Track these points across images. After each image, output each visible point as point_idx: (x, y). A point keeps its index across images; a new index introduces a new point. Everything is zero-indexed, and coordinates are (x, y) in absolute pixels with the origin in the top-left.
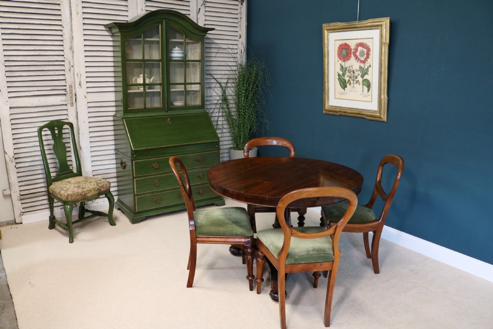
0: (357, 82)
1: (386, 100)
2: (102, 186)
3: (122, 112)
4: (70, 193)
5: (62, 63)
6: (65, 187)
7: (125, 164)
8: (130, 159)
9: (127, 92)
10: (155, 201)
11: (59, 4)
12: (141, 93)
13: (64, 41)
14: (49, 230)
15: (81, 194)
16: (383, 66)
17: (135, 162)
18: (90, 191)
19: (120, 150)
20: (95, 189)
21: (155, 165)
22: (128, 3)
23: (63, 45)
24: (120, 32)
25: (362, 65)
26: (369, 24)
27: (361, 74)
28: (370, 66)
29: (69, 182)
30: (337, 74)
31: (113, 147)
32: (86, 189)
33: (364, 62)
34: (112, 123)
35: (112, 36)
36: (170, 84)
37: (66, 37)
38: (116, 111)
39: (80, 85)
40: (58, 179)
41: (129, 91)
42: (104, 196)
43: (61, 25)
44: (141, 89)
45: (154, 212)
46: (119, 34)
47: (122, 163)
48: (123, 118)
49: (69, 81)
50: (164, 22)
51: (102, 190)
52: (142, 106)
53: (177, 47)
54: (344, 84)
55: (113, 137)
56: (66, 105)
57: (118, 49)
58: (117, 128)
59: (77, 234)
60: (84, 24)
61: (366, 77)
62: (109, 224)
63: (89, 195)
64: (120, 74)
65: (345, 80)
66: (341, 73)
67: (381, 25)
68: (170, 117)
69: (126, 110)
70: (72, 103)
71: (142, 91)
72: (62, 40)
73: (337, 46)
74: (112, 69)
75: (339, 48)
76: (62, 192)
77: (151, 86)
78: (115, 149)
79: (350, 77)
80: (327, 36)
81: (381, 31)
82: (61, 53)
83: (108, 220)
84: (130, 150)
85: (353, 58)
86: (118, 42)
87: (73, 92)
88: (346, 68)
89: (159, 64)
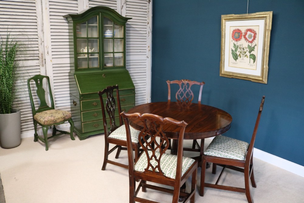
0: (246, 56)
1: (267, 69)
2: (66, 116)
3: (74, 71)
4: (46, 120)
5: (37, 40)
6: (43, 116)
7: (76, 103)
8: (79, 100)
9: (77, 58)
10: (95, 126)
11: (35, 3)
12: (86, 58)
13: (38, 26)
14: (34, 142)
15: (53, 121)
16: (266, 45)
17: (82, 102)
18: (59, 118)
19: (73, 94)
20: (61, 117)
21: (94, 103)
22: (78, 2)
23: (37, 29)
24: (73, 20)
25: (250, 44)
26: (256, 16)
27: (249, 50)
28: (256, 46)
29: (46, 113)
30: (231, 50)
31: (69, 92)
32: (56, 118)
33: (251, 42)
34: (68, 77)
35: (68, 23)
36: (104, 53)
37: (39, 23)
38: (70, 70)
39: (48, 53)
40: (40, 111)
41: (78, 57)
42: (68, 122)
43: (36, 16)
44: (86, 56)
45: (94, 133)
46: (72, 22)
47: (74, 102)
48: (74, 74)
49: (41, 51)
50: (100, 14)
51: (66, 118)
52: (87, 67)
53: (108, 30)
54: (236, 57)
55: (69, 86)
56: (39, 66)
57: (72, 31)
58: (71, 80)
59: (51, 145)
60: (50, 15)
61: (253, 53)
62: (70, 139)
63: (58, 121)
64: (73, 47)
65: (237, 55)
66: (234, 49)
67: (266, 17)
68: (104, 74)
69: (77, 69)
70: (43, 65)
71: (87, 57)
72: (37, 25)
73: (232, 31)
74: (68, 43)
75: (233, 32)
76: (42, 119)
77: (92, 54)
78: (70, 94)
79: (241, 53)
80: (225, 23)
81: (266, 21)
82: (36, 33)
83: (70, 136)
84: (79, 94)
85: (243, 39)
86: (71, 27)
87: (44, 58)
88: (238, 46)
89: (97, 40)
